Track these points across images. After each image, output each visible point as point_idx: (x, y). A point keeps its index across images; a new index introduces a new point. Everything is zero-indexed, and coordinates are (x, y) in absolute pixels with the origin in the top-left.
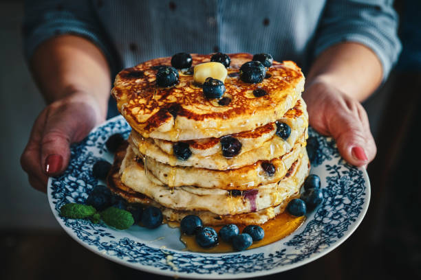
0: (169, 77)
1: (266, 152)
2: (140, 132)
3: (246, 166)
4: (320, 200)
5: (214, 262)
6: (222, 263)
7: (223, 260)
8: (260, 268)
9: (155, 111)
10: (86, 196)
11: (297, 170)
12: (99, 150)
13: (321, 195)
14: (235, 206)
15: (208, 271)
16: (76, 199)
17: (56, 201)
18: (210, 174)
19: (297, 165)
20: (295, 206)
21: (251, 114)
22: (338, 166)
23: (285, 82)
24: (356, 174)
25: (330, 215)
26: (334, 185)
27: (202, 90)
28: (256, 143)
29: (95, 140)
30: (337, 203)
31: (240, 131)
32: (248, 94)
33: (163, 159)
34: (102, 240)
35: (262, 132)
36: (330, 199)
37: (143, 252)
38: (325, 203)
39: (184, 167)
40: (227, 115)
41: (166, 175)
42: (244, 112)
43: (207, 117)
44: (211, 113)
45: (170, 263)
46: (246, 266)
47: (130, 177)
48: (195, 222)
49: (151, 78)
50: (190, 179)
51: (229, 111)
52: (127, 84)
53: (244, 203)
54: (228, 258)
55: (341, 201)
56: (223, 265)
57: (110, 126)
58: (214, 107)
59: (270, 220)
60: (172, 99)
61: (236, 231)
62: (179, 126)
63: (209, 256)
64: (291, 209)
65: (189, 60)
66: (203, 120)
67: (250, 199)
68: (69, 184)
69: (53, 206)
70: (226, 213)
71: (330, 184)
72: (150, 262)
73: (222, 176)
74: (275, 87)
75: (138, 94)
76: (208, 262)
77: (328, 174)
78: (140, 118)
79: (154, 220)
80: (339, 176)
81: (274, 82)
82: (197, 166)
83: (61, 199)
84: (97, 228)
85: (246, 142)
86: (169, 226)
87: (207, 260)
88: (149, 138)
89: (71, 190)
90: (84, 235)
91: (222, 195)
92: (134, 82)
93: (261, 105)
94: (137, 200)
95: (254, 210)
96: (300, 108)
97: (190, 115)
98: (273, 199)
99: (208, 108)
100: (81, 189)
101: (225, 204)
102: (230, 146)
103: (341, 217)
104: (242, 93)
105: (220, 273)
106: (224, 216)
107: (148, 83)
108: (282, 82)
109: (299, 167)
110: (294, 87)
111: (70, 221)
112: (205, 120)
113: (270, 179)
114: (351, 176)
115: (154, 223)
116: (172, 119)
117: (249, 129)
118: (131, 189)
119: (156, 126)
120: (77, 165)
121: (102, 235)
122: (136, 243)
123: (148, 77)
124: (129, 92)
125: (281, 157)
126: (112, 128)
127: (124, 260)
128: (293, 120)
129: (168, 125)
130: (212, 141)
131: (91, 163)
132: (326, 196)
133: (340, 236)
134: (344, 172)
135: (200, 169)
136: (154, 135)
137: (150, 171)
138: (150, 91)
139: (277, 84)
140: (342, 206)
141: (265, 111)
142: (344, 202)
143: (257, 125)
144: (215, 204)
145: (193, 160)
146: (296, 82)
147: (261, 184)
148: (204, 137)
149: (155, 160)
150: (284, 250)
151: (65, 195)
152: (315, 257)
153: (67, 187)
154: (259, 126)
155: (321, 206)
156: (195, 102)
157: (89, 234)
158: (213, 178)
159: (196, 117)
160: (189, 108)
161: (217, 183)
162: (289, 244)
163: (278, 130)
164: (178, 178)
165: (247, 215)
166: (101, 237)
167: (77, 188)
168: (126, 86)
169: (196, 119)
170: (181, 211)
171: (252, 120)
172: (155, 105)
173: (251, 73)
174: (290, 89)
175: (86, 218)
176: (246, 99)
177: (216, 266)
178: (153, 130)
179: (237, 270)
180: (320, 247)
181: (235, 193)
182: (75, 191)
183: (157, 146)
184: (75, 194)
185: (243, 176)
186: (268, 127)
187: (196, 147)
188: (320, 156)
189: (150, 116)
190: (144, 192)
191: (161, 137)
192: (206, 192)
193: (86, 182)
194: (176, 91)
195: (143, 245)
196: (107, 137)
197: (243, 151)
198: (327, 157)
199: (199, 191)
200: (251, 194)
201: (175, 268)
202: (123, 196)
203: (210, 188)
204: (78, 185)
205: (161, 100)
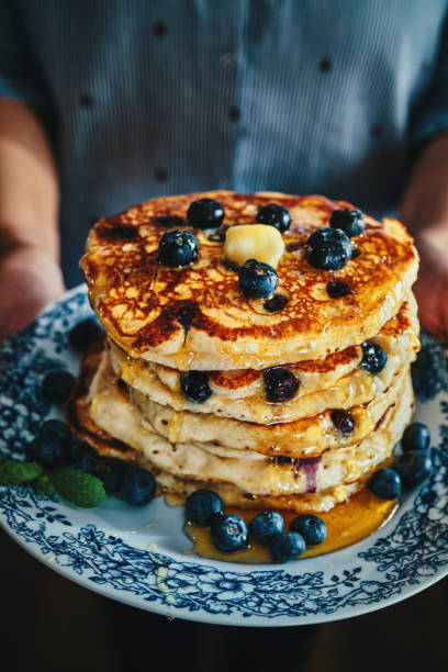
0: (181, 251)
1: (340, 396)
2: (125, 348)
3: (304, 419)
4: (426, 473)
5: (237, 585)
6: (249, 588)
7: (254, 581)
8: (315, 607)
9: (154, 315)
10: (30, 438)
11: (392, 418)
12: (56, 345)
13: (428, 464)
14: (280, 482)
15: (225, 608)
16: (11, 442)
20: (382, 483)
21: (320, 331)
23: (384, 268)
25: (442, 503)
27: (237, 278)
28: (326, 381)
29: (49, 327)
31: (299, 360)
32: (318, 291)
33: (161, 397)
34: (50, 529)
35: (336, 362)
36: (443, 470)
37: (117, 557)
38: (434, 476)
39: (198, 414)
40: (279, 332)
41: (165, 423)
42: (309, 328)
43: (242, 335)
44: (248, 325)
45: (163, 587)
46: (291, 599)
47: (104, 412)
48: (210, 506)
49: (150, 243)
50: (206, 432)
51: (283, 325)
52: (107, 253)
53: (296, 477)
54: (262, 579)
56: (253, 594)
58: (255, 315)
59: (338, 504)
60: (184, 291)
61: (280, 525)
62: (193, 346)
65: (219, 213)
66: (235, 340)
67: (307, 471)
70: (264, 493)
72: (129, 580)
73: (263, 434)
74: (366, 278)
75: (126, 277)
76: (227, 585)
77: (443, 419)
78: (127, 326)
79: (140, 493)
81: (364, 269)
82: (219, 414)
84: (43, 504)
85: (308, 378)
86: (166, 503)
87: (226, 580)
88: (140, 359)
89: (3, 423)
90: (20, 520)
91: (258, 461)
92: (120, 249)
93: (338, 314)
94: (114, 453)
95: (312, 490)
97: (214, 329)
98: (347, 472)
99: (245, 316)
100: (20, 422)
101: (263, 477)
102: (280, 383)
104: (305, 290)
105: (246, 615)
106: (259, 496)
107: (142, 251)
108: (378, 267)
110: (399, 279)
112: (240, 339)
113: (343, 441)
116: (182, 332)
117: (315, 358)
118: (105, 433)
119: (153, 344)
120: (17, 374)
121: (51, 520)
122: (106, 537)
123: (143, 242)
124: (110, 271)
125: (366, 405)
127: (84, 577)
128: (392, 340)
129: (173, 344)
130: (247, 375)
131: (40, 372)
132: (437, 463)
135: (224, 418)
136: (148, 356)
137: (140, 409)
138: (147, 272)
139: (369, 272)
141: (345, 328)
143: (328, 351)
144: (247, 476)
145: (212, 404)
146: (403, 269)
147: (328, 449)
148: (234, 368)
149: (147, 397)
150: (358, 570)
152: (410, 592)
154: (333, 351)
155: (427, 482)
156: (224, 301)
157: (28, 518)
158: (246, 435)
159: (225, 334)
160: (212, 313)
161: (252, 444)
162: (367, 556)
163: (365, 358)
164: (187, 429)
165: (299, 496)
166: (48, 524)
167: (14, 420)
168: (105, 258)
169: (224, 338)
170: (188, 480)
171: (321, 343)
172: (153, 304)
173: (326, 254)
174: (392, 284)
175: (25, 484)
176: (314, 300)
177: (240, 595)
178: (147, 350)
179: (275, 609)
180: (420, 571)
181: (283, 460)
182: (10, 426)
183: (152, 372)
184: (9, 433)
185: (299, 436)
186: (349, 353)
187: (221, 383)
188: (432, 381)
189: (143, 324)
190: (126, 440)
191: (160, 361)
192: (233, 454)
193: (31, 409)
194: (193, 275)
195: (120, 541)
196: (72, 320)
197: (301, 393)
199: (220, 451)
200: (309, 463)
201: (171, 599)
202: (91, 442)
203: (238, 450)
204: (15, 414)
205: (163, 293)
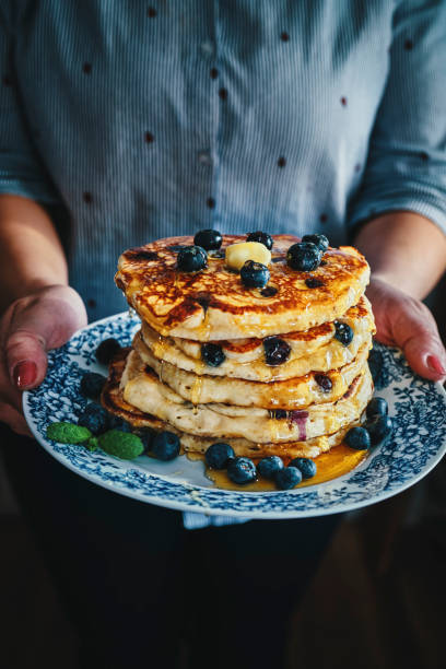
1: (321, 360)
2: (158, 328)
3: (296, 378)
4: (388, 430)
5: (253, 500)
6: (265, 501)
8: (315, 506)
9: (180, 300)
10: (75, 418)
11: (358, 390)
12: (86, 360)
13: (389, 423)
14: (279, 432)
15: (248, 509)
16: (63, 419)
17: (37, 420)
18: (249, 386)
19: (358, 383)
20: (355, 436)
21: (303, 309)
22: (410, 389)
23: (346, 271)
24: (434, 399)
25: (402, 448)
26: (405, 413)
27: (239, 277)
28: (309, 347)
30: (410, 434)
31: (289, 331)
32: (299, 284)
33: (187, 364)
34: (104, 469)
35: (316, 334)
36: (400, 430)
37: (159, 485)
38: (394, 434)
39: (214, 377)
40: (274, 309)
41: (188, 388)
42: (295, 306)
43: (247, 311)
44: (251, 305)
45: (197, 499)
46: (297, 504)
47: (136, 392)
48: (226, 453)
49: (169, 260)
50: (221, 393)
51: (276, 305)
52: (136, 267)
53: (290, 427)
54: (272, 497)
55: (415, 432)
56: (267, 503)
57: (99, 329)
58: (255, 298)
59: (323, 453)
60: (200, 286)
61: (280, 464)
62: (211, 320)
63: (245, 494)
64: (350, 440)
65: (218, 239)
66: (242, 314)
67: (299, 423)
68: (51, 401)
69: (34, 428)
70: (266, 441)
71: (400, 412)
72: (172, 496)
73: (265, 389)
74: (333, 277)
75: (154, 280)
76: (246, 499)
77: (396, 399)
78: (159, 310)
79: (169, 448)
80: (413, 402)
81: (331, 271)
82: (231, 376)
83: (43, 418)
84: (95, 456)
85: (296, 344)
86: (188, 458)
87: (244, 498)
88: (169, 337)
89: (54, 408)
90: (81, 463)
91: (261, 418)
92: (146, 265)
93: (315, 298)
94: (145, 423)
95: (303, 438)
96: (364, 307)
97: (225, 308)
98: (328, 425)
99: (247, 299)
100: (66, 408)
101: (265, 429)
102: (276, 349)
103: (416, 450)
104: (290, 283)
105: (264, 511)
106: (263, 444)
107: (165, 266)
108: (341, 271)
109: (360, 386)
110: (357, 278)
111: (60, 445)
112: (246, 314)
113: (325, 397)
114: (428, 401)
115: (169, 452)
116: (202, 311)
117: (301, 329)
118: (136, 409)
119: (181, 320)
120: (58, 377)
121: (103, 464)
122: (147, 476)
123: (164, 259)
125: (340, 369)
126: (102, 332)
127: (138, 493)
128: (356, 321)
129: (195, 319)
130: (252, 342)
131: (76, 377)
132: (396, 425)
133: (416, 472)
134: (419, 397)
135: (235, 379)
136: (176, 333)
137: (166, 384)
138: (170, 276)
139: (335, 273)
140: (417, 438)
141: (322, 306)
142: (420, 432)
143: (311, 324)
144: (253, 429)
145: (226, 368)
146: (359, 272)
147: (313, 403)
148: (242, 337)
149: (176, 366)
150: (345, 488)
151: (47, 415)
152: (385, 495)
153: (49, 405)
154: (314, 325)
155: (390, 437)
156: (231, 291)
157: (87, 462)
158: (252, 392)
159: (234, 310)
160: (223, 299)
161: (256, 399)
162: (350, 482)
163: (337, 332)
164: (204, 391)
165: (292, 444)
166: (102, 467)
167: (61, 406)
168: (136, 270)
169: (234, 313)
170: (205, 438)
171: (306, 317)
172: (177, 294)
173: (303, 258)
174: (353, 280)
175: (78, 444)
176: (297, 290)
177: (257, 504)
178: (176, 325)
179: (285, 508)
180: (392, 484)
181: (279, 414)
182: (59, 410)
183: (178, 348)
184: (59, 414)
185: (291, 390)
186: (325, 328)
187: (232, 349)
188: (385, 376)
189: (171, 307)
190: (155, 412)
191: (185, 336)
192: (241, 412)
193: (73, 400)
194: (204, 277)
195: (158, 479)
196: (95, 344)
197: (292, 357)
198: (396, 379)
199: (230, 411)
200: (299, 416)
201: (206, 504)
202: (126, 417)
203: (245, 407)
204: (62, 403)
205: (185, 287)
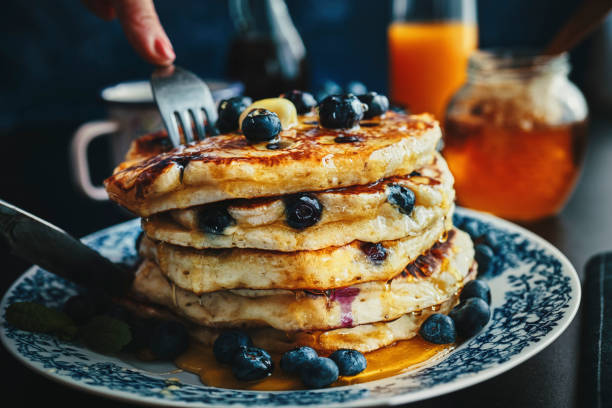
3: (332, 247)
18: (264, 259)
22: (528, 274)
24: (557, 283)
25: (497, 339)
26: (515, 302)
30: (514, 323)
36: (503, 320)
38: (493, 325)
41: (186, 273)
50: (229, 274)
55: (522, 320)
64: (427, 334)
71: (510, 301)
77: (509, 288)
80: (528, 288)
95: (348, 324)
103: (515, 339)
114: (549, 286)
132: (499, 317)
133: (501, 361)
134: (537, 283)
140: (523, 325)
142: (528, 320)
147: (359, 278)
158: (269, 266)
198: (512, 265)
200: (344, 296)
